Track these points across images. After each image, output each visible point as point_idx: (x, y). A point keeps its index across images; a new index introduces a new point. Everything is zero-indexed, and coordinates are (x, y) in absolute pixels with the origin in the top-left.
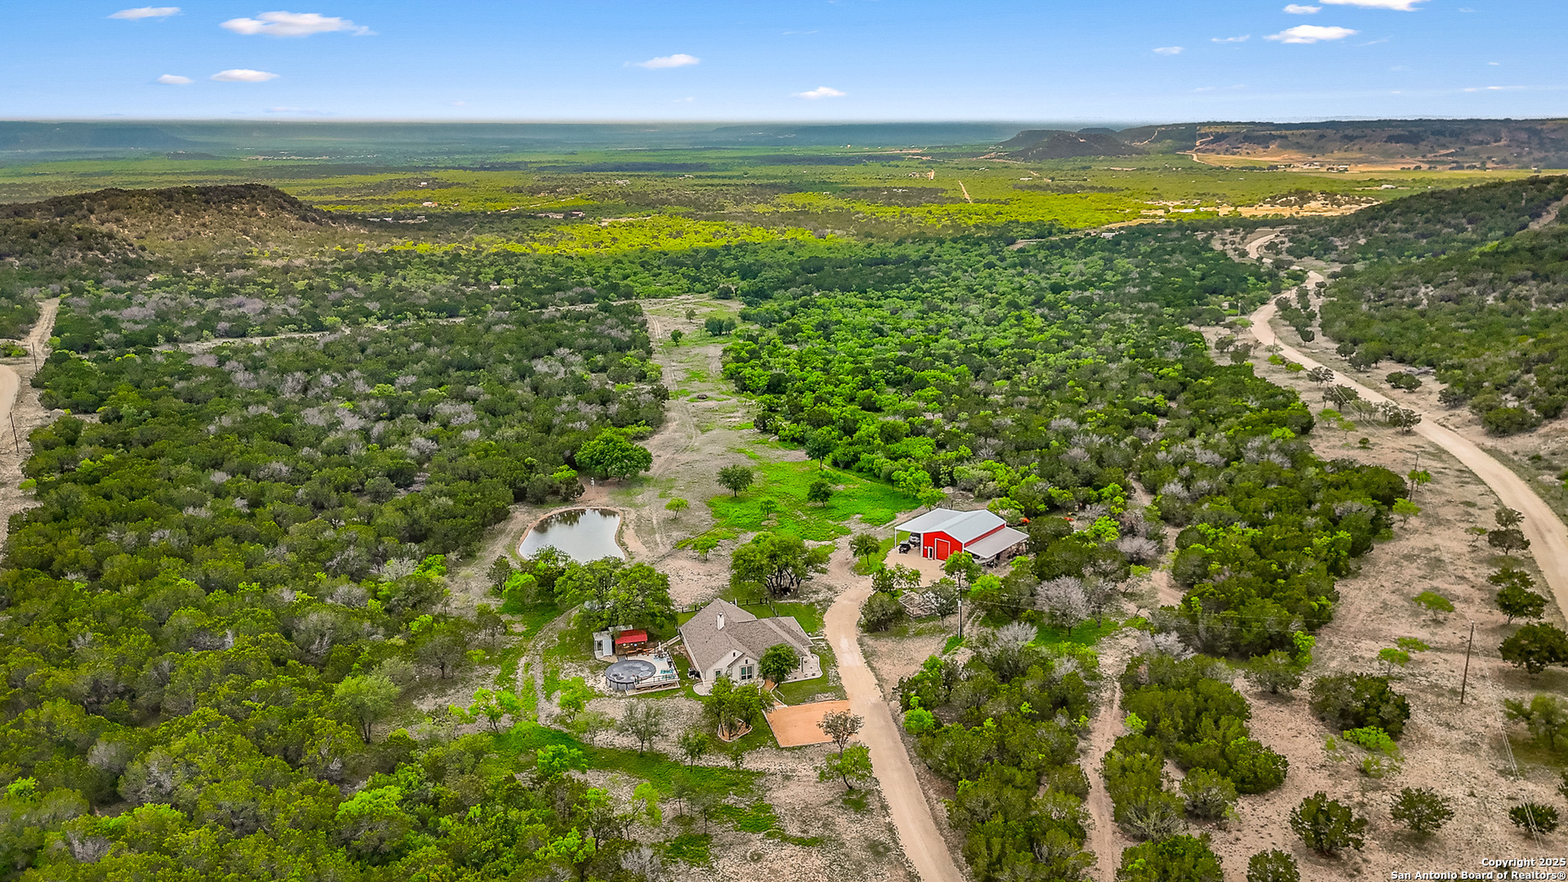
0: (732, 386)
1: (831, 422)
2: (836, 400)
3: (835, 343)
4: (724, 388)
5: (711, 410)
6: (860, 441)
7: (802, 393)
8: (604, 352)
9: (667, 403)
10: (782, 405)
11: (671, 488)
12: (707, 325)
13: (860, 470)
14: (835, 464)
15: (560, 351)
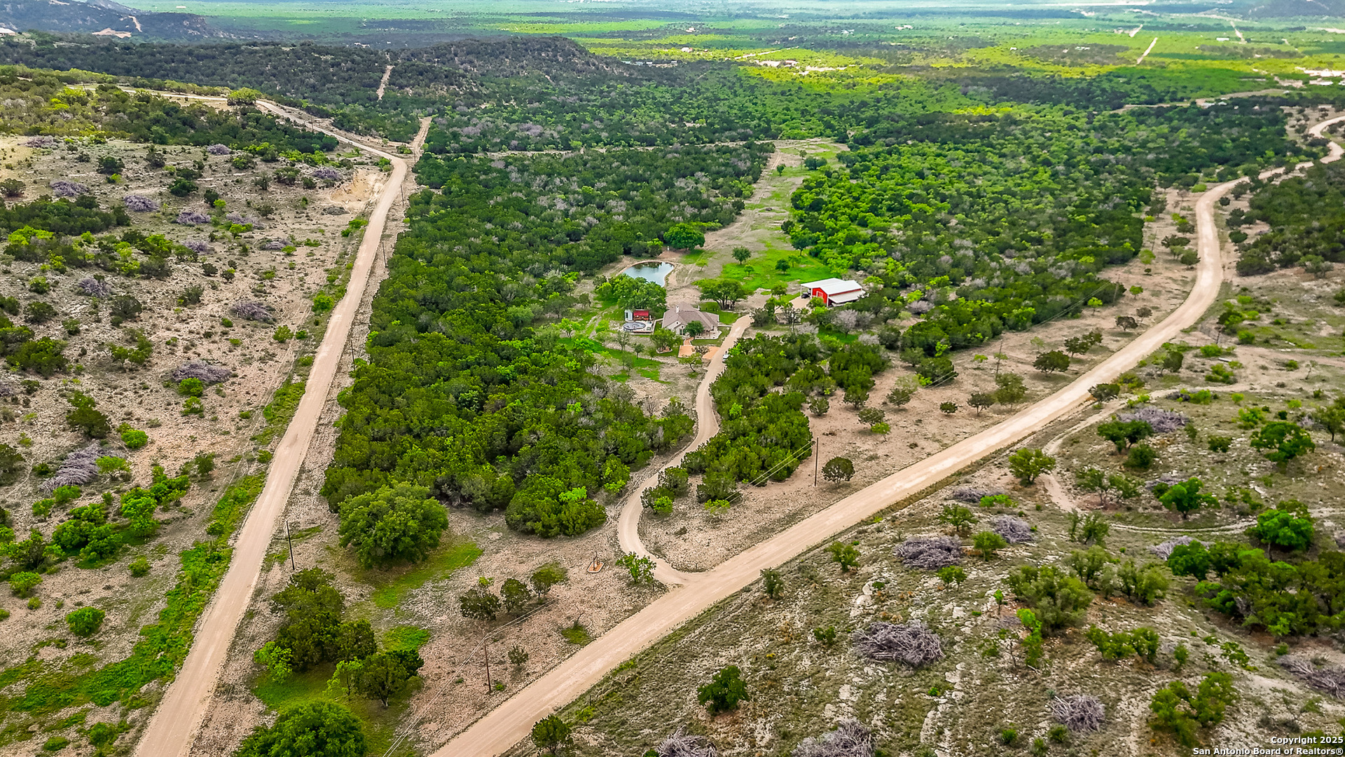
5: (768, 217)
8: (724, 176)
9: (742, 211)
12: (805, 162)
15: (699, 174)
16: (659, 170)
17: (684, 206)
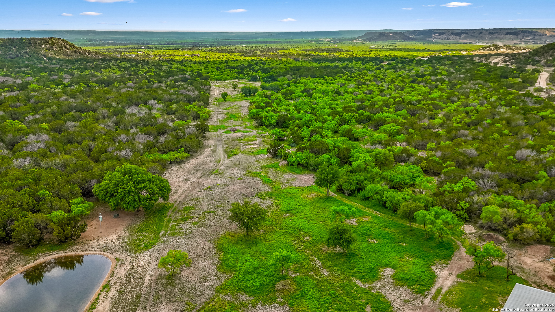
0: (254, 123)
1: (327, 150)
2: (326, 132)
3: (315, 99)
4: (248, 124)
5: (239, 139)
6: (359, 170)
7: (300, 127)
8: (177, 103)
9: (208, 134)
10: (288, 136)
11: (185, 220)
12: (242, 90)
13: (366, 199)
14: (340, 190)
15: (152, 102)
16: (110, 101)
17: (135, 134)
